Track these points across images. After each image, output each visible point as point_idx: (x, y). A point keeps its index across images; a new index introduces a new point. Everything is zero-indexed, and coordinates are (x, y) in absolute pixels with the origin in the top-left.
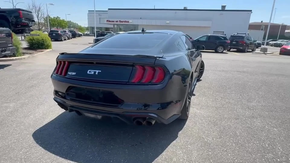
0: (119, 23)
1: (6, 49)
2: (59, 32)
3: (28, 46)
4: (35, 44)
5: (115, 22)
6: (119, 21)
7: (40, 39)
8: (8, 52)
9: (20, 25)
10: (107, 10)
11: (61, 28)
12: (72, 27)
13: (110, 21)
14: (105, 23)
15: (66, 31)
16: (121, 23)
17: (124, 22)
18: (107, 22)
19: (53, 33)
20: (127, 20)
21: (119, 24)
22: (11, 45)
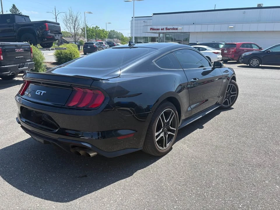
0: (165, 31)
1: (24, 64)
2: (94, 44)
3: (57, 60)
4: (63, 59)
5: (160, 29)
6: (165, 29)
7: (68, 52)
8: (26, 68)
9: (46, 38)
10: (152, 16)
11: (100, 40)
12: (115, 38)
13: (154, 29)
14: (148, 32)
15: (103, 43)
16: (168, 31)
17: (172, 29)
18: (151, 30)
19: (88, 46)
20: (175, 27)
21: (166, 33)
22: (30, 60)
